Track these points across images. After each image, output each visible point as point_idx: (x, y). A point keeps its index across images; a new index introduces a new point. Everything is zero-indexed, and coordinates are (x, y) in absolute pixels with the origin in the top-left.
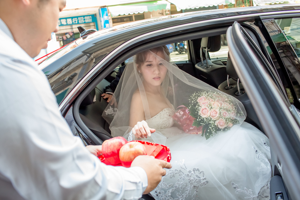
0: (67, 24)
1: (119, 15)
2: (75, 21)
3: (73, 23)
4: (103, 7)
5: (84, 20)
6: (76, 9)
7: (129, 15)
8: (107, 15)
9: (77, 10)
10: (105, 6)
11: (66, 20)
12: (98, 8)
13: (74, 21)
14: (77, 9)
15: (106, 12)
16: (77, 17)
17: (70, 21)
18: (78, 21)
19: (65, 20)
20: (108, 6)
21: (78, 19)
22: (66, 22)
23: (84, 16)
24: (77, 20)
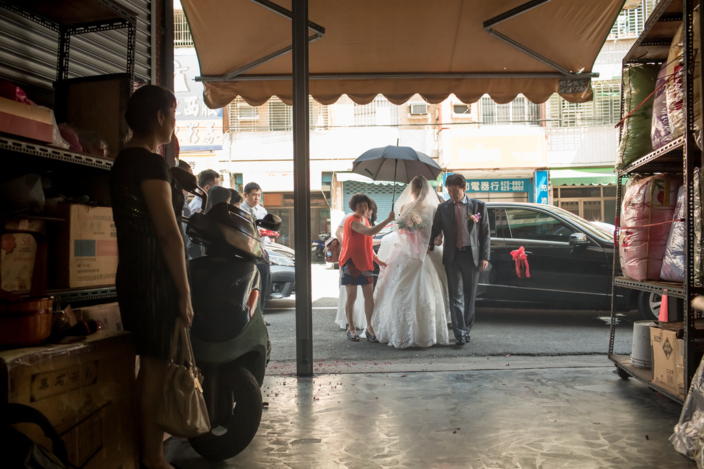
0: (480, 189)
1: (565, 185)
2: (495, 187)
3: (490, 189)
4: (542, 169)
5: (511, 186)
6: (495, 169)
7: (582, 187)
8: (546, 183)
9: (497, 171)
10: (545, 169)
11: (480, 184)
12: (533, 171)
13: (492, 187)
14: (498, 169)
15: (544, 179)
16: (499, 181)
17: (485, 186)
18: (500, 187)
19: (478, 183)
20: (550, 169)
21: (500, 184)
22: (480, 187)
23: (511, 180)
24: (497, 186)
